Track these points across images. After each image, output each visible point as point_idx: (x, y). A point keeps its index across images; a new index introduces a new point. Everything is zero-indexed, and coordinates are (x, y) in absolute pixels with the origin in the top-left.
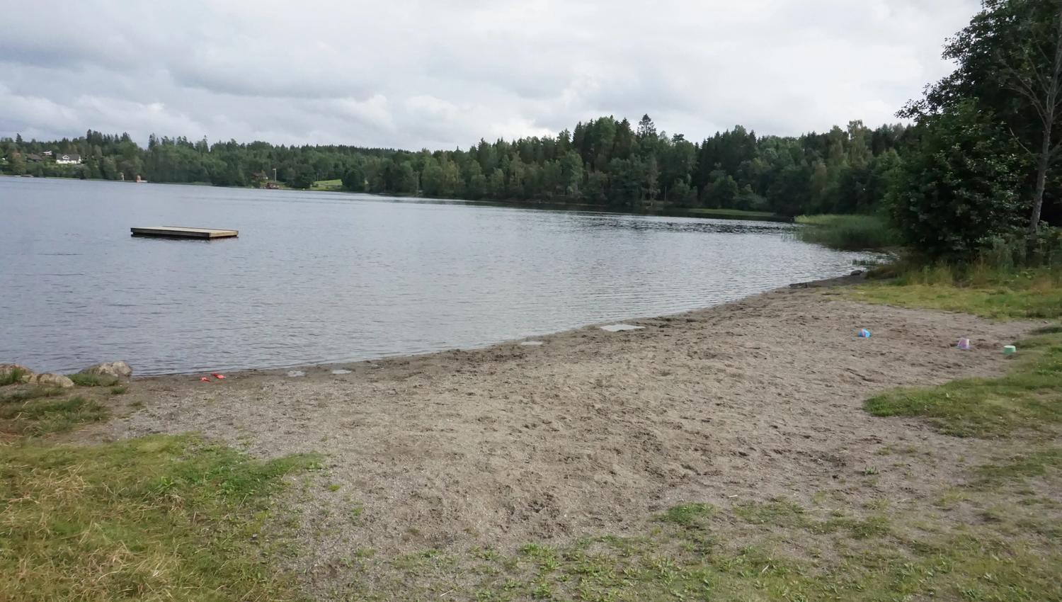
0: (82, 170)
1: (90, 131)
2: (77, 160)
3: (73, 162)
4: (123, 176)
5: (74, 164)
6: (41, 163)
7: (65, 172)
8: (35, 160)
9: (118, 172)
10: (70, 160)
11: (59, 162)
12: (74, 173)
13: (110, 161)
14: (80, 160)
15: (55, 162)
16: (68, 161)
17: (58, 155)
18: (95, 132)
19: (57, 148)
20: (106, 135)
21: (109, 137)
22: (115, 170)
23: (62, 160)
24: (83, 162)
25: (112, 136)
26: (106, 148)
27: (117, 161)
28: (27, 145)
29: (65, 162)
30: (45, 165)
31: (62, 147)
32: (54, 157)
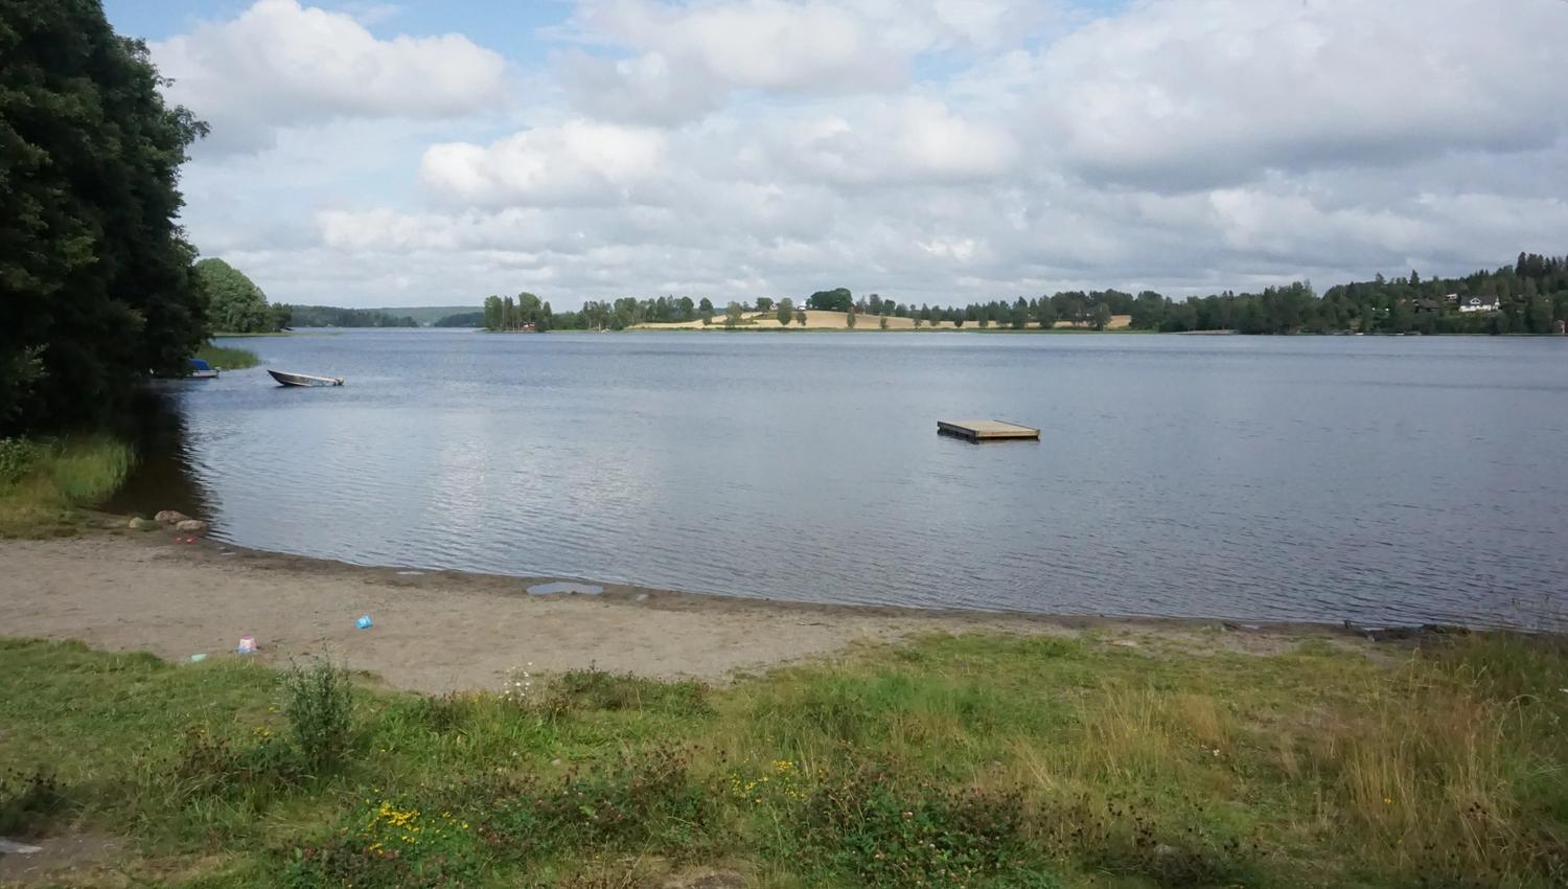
0: (1494, 320)
1: (1523, 254)
2: (1492, 304)
3: (1485, 307)
4: (1563, 327)
5: (1487, 311)
6: (1435, 313)
7: (1467, 325)
8: (1429, 310)
9: (1555, 319)
10: (1481, 305)
11: (1464, 309)
12: (1483, 324)
13: (1546, 301)
14: (1497, 304)
15: (1458, 309)
16: (1478, 307)
17: (1464, 298)
18: (1532, 257)
19: (1465, 287)
20: (1551, 259)
21: (1554, 259)
22: (1552, 317)
23: (1468, 305)
24: (1500, 308)
25: (1560, 259)
26: (1546, 280)
27: (1557, 302)
28: (1427, 285)
29: (1473, 309)
30: (1442, 315)
31: (1475, 285)
32: (1459, 302)
